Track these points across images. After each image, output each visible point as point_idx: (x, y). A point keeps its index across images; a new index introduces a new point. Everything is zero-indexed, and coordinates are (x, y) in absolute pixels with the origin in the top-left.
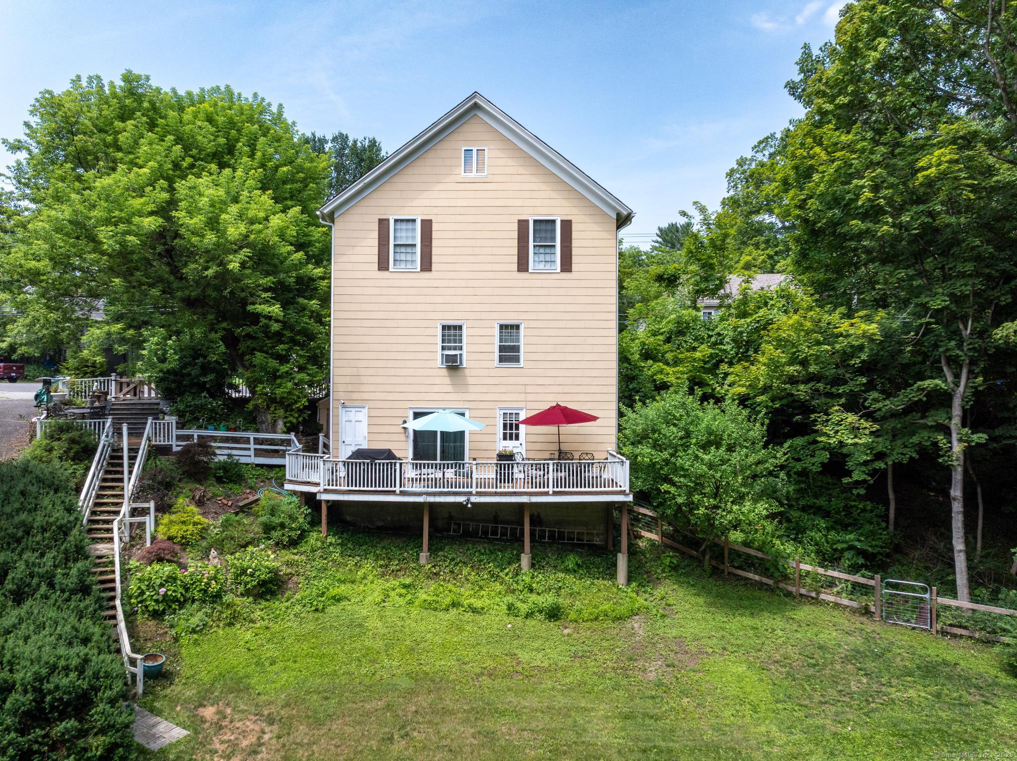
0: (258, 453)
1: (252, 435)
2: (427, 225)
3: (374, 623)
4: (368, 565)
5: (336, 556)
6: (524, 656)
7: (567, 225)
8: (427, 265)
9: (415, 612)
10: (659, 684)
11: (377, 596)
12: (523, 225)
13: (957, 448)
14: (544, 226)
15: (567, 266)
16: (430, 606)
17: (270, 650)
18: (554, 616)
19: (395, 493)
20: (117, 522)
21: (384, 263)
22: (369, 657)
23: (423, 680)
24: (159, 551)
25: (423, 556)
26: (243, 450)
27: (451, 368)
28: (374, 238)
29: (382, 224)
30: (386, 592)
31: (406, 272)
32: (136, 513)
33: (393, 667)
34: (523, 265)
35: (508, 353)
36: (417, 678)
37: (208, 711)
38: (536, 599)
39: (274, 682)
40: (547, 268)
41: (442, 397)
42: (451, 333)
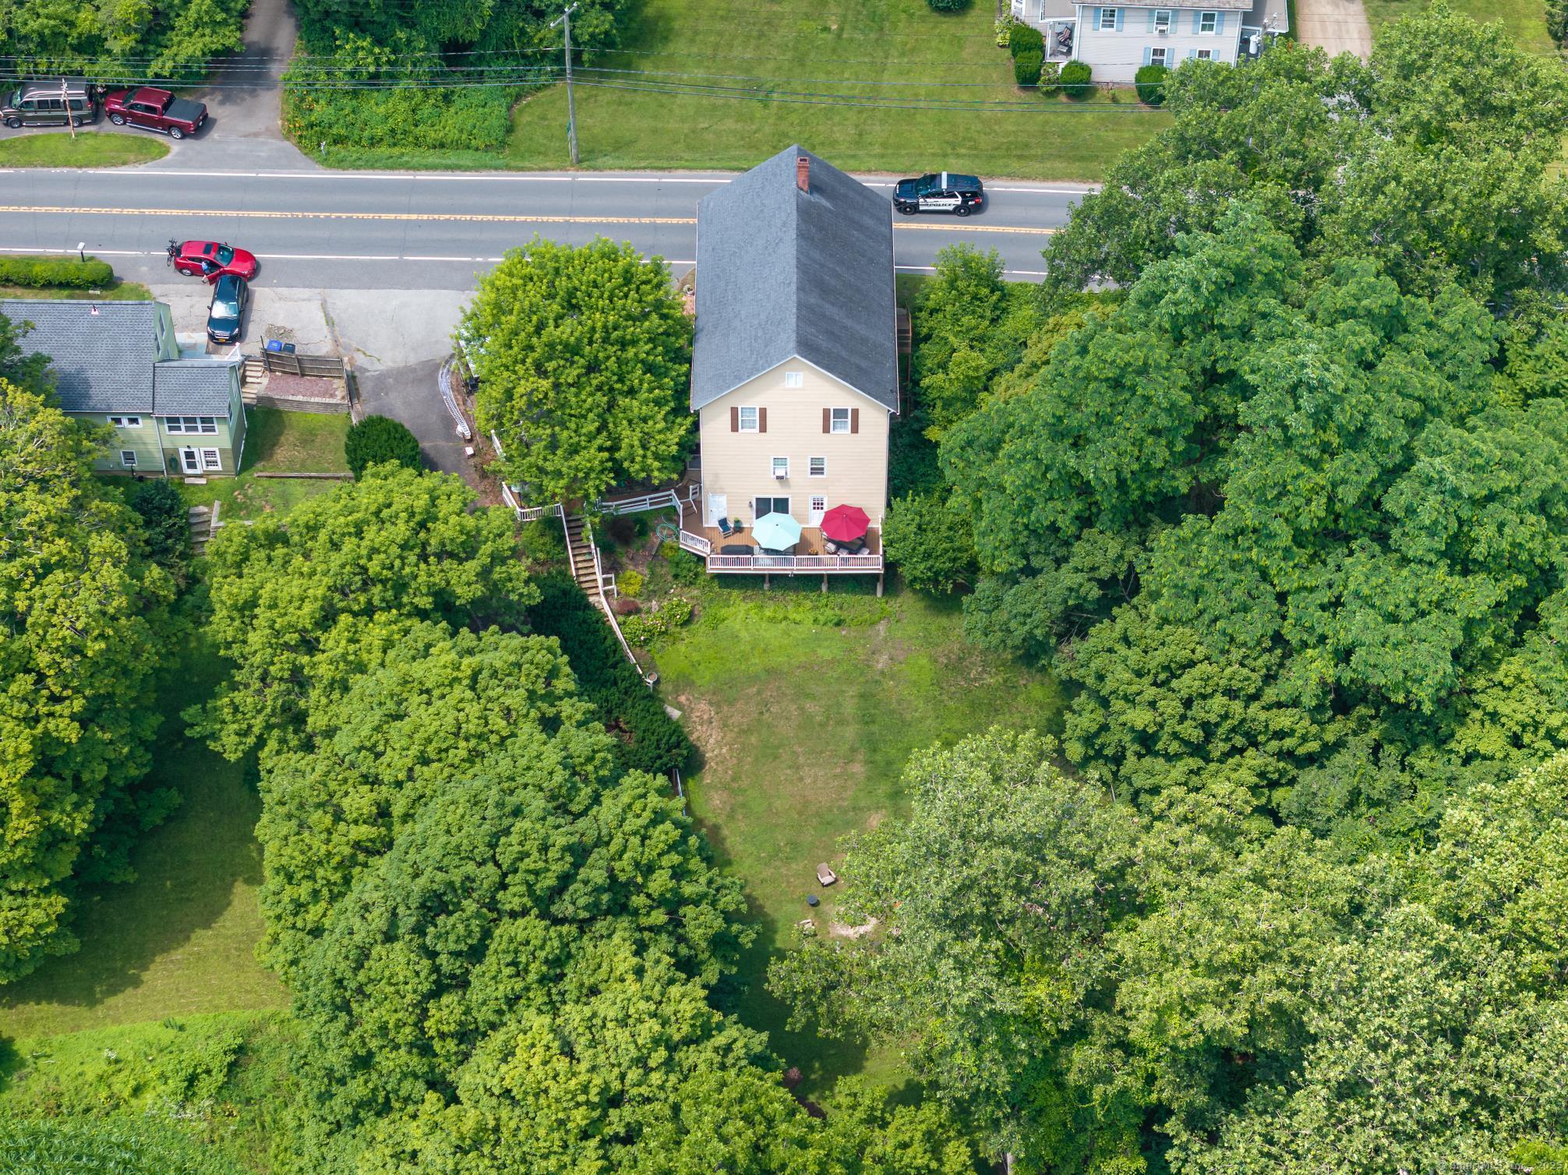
0: (653, 504)
1: (647, 497)
2: (763, 412)
3: (743, 634)
4: (735, 593)
5: (716, 590)
6: (820, 652)
7: (855, 412)
8: (763, 429)
9: (764, 625)
10: (882, 672)
11: (741, 615)
12: (826, 412)
14: (840, 413)
15: (855, 429)
16: (772, 620)
17: (696, 657)
18: (838, 624)
19: (750, 569)
20: (601, 590)
21: (735, 428)
22: (745, 657)
23: (772, 672)
24: (626, 603)
25: (766, 586)
26: (642, 505)
27: (780, 478)
28: (728, 416)
29: (734, 411)
30: (747, 612)
31: (749, 432)
32: (606, 582)
33: (757, 663)
34: (826, 430)
35: (817, 470)
36: (768, 671)
37: (683, 699)
38: (829, 612)
39: (704, 677)
40: (843, 431)
41: (774, 492)
42: (779, 461)
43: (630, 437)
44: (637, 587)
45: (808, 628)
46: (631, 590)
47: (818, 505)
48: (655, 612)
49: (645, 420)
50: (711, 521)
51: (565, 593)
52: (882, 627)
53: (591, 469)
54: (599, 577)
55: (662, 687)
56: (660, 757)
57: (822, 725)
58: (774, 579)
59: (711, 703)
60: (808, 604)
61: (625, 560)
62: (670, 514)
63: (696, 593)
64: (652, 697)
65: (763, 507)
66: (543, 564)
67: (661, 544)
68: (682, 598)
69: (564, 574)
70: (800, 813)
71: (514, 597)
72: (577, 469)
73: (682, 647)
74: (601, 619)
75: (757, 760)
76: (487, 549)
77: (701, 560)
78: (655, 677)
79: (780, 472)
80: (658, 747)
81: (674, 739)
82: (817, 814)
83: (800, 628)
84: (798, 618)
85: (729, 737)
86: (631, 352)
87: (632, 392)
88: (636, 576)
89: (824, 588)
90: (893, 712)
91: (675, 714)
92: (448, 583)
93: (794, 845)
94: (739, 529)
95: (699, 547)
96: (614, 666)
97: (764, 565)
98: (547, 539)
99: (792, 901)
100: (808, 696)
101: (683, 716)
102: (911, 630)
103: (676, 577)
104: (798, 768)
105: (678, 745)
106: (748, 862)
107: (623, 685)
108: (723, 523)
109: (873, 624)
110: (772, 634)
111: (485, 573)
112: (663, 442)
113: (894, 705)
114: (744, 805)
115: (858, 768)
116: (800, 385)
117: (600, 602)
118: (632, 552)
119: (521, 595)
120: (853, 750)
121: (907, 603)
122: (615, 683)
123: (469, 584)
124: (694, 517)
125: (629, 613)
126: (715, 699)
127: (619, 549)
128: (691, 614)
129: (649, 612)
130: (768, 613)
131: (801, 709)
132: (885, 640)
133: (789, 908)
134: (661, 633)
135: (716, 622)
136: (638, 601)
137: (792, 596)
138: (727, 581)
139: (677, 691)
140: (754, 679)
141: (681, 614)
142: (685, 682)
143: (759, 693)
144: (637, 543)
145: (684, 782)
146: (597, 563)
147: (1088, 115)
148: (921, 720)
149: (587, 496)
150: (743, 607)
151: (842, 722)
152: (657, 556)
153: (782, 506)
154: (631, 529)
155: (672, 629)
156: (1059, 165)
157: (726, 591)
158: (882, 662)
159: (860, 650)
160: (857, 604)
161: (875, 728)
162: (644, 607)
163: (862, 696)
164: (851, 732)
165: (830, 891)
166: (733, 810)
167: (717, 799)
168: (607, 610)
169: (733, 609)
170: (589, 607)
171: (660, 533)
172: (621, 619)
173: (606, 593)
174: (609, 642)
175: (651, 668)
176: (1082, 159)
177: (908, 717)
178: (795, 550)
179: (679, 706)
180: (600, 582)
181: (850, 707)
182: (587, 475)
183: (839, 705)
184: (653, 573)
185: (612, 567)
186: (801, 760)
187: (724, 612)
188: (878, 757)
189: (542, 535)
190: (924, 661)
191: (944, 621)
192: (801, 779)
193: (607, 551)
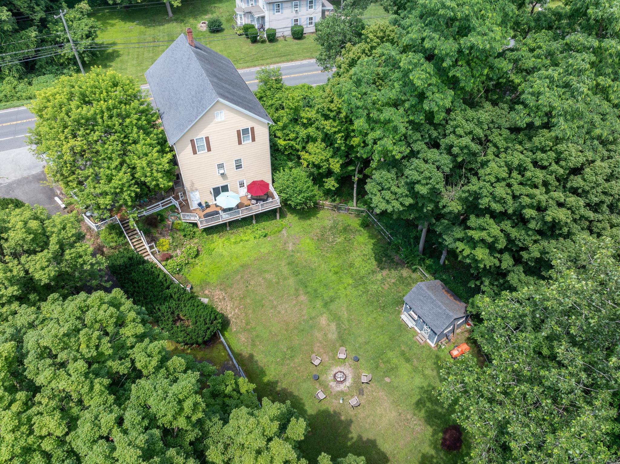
0: (163, 206)
1: (160, 203)
2: (207, 139)
3: (225, 253)
4: (215, 236)
5: (206, 236)
6: (262, 250)
7: (252, 129)
8: (209, 149)
9: (233, 246)
10: (293, 251)
11: (221, 245)
12: (238, 132)
13: (356, 179)
14: (245, 131)
15: (253, 140)
16: (235, 243)
17: (206, 270)
18: (265, 236)
19: (220, 221)
20: (149, 252)
21: (195, 152)
22: (229, 263)
23: (244, 266)
24: (164, 255)
25: (228, 228)
26: (157, 208)
27: (222, 175)
28: (190, 146)
29: (192, 141)
30: (223, 242)
31: (203, 153)
32: (151, 247)
33: (236, 264)
34: (240, 143)
35: (239, 167)
36: (242, 266)
37: (207, 292)
38: (259, 232)
39: (213, 279)
40: (248, 142)
41: (220, 183)
42: (221, 166)
43: (141, 163)
44: (167, 246)
45: (252, 242)
46: (165, 248)
47: (242, 185)
48: (180, 255)
49: (146, 155)
50: (194, 205)
51: (130, 259)
52: (284, 232)
53: (123, 185)
54: (147, 247)
55: (194, 290)
56: (209, 328)
57: (277, 283)
58: (231, 223)
59: (221, 290)
60: (249, 231)
61: (157, 235)
62: (173, 209)
63: (196, 241)
64: (193, 297)
65: (217, 192)
66: (115, 248)
67: (173, 223)
68: (191, 245)
69: (128, 250)
70: (286, 330)
71: (87, 267)
72: (115, 188)
73: (198, 268)
74: (154, 266)
75: (254, 310)
76: (53, 240)
77: (195, 225)
78: (189, 286)
79: (222, 171)
80: (206, 324)
81: (213, 316)
82: (296, 328)
83: (249, 243)
84: (247, 238)
85: (236, 303)
86: (128, 120)
87: (135, 142)
88: (165, 241)
89: (254, 222)
90: (305, 266)
91: (205, 301)
92: (27, 272)
93: (291, 348)
94: (208, 206)
95: (192, 218)
96: (168, 288)
97: (225, 218)
98: (113, 235)
99: (305, 381)
100: (265, 271)
101: (210, 300)
102: (297, 229)
103: (185, 236)
104: (274, 307)
105: (216, 318)
106: (272, 367)
107: (175, 297)
108: (200, 204)
109: (280, 232)
110: (238, 249)
111: (58, 257)
112: (160, 164)
113: (304, 264)
114: (257, 336)
115: (303, 298)
116: (223, 119)
117: (151, 258)
118: (160, 230)
119: (92, 264)
120: (296, 290)
121: (291, 218)
122: (171, 297)
123: (43, 269)
124: (185, 207)
125: (167, 259)
126: (222, 287)
127: (153, 231)
128: (198, 251)
129: (177, 256)
130: (233, 240)
131: (264, 278)
132: (288, 236)
133: (305, 386)
134: (186, 264)
135: (210, 252)
136: (170, 252)
137: (241, 230)
138: (209, 231)
139: (203, 289)
140: (237, 272)
141: (193, 252)
142: (205, 284)
143: (242, 277)
144: (161, 226)
145: (223, 335)
146: (143, 239)
147: (278, 46)
148: (319, 266)
149: (125, 203)
150: (220, 241)
151: (285, 279)
152: (173, 229)
153: (225, 189)
154: (156, 219)
155: (191, 261)
156: (278, 59)
157: (210, 236)
158: (290, 247)
159: (278, 244)
160: (269, 225)
161: (300, 276)
162: (174, 254)
163: (289, 264)
164: (291, 281)
165: (321, 367)
166: (253, 341)
167: (243, 338)
168: (156, 261)
169: (216, 243)
170: (144, 262)
171: (171, 219)
172: (164, 263)
173: (152, 253)
174: (161, 276)
175: (187, 282)
176: (284, 56)
177: (313, 267)
178: (238, 206)
179: (206, 296)
180: (148, 249)
181: (286, 271)
182: (122, 189)
183: (281, 271)
184: (173, 238)
185: (152, 239)
186: (275, 303)
187: (212, 246)
188: (309, 290)
189: (110, 234)
190: (308, 241)
191: (309, 222)
192: (279, 312)
193: (147, 234)
